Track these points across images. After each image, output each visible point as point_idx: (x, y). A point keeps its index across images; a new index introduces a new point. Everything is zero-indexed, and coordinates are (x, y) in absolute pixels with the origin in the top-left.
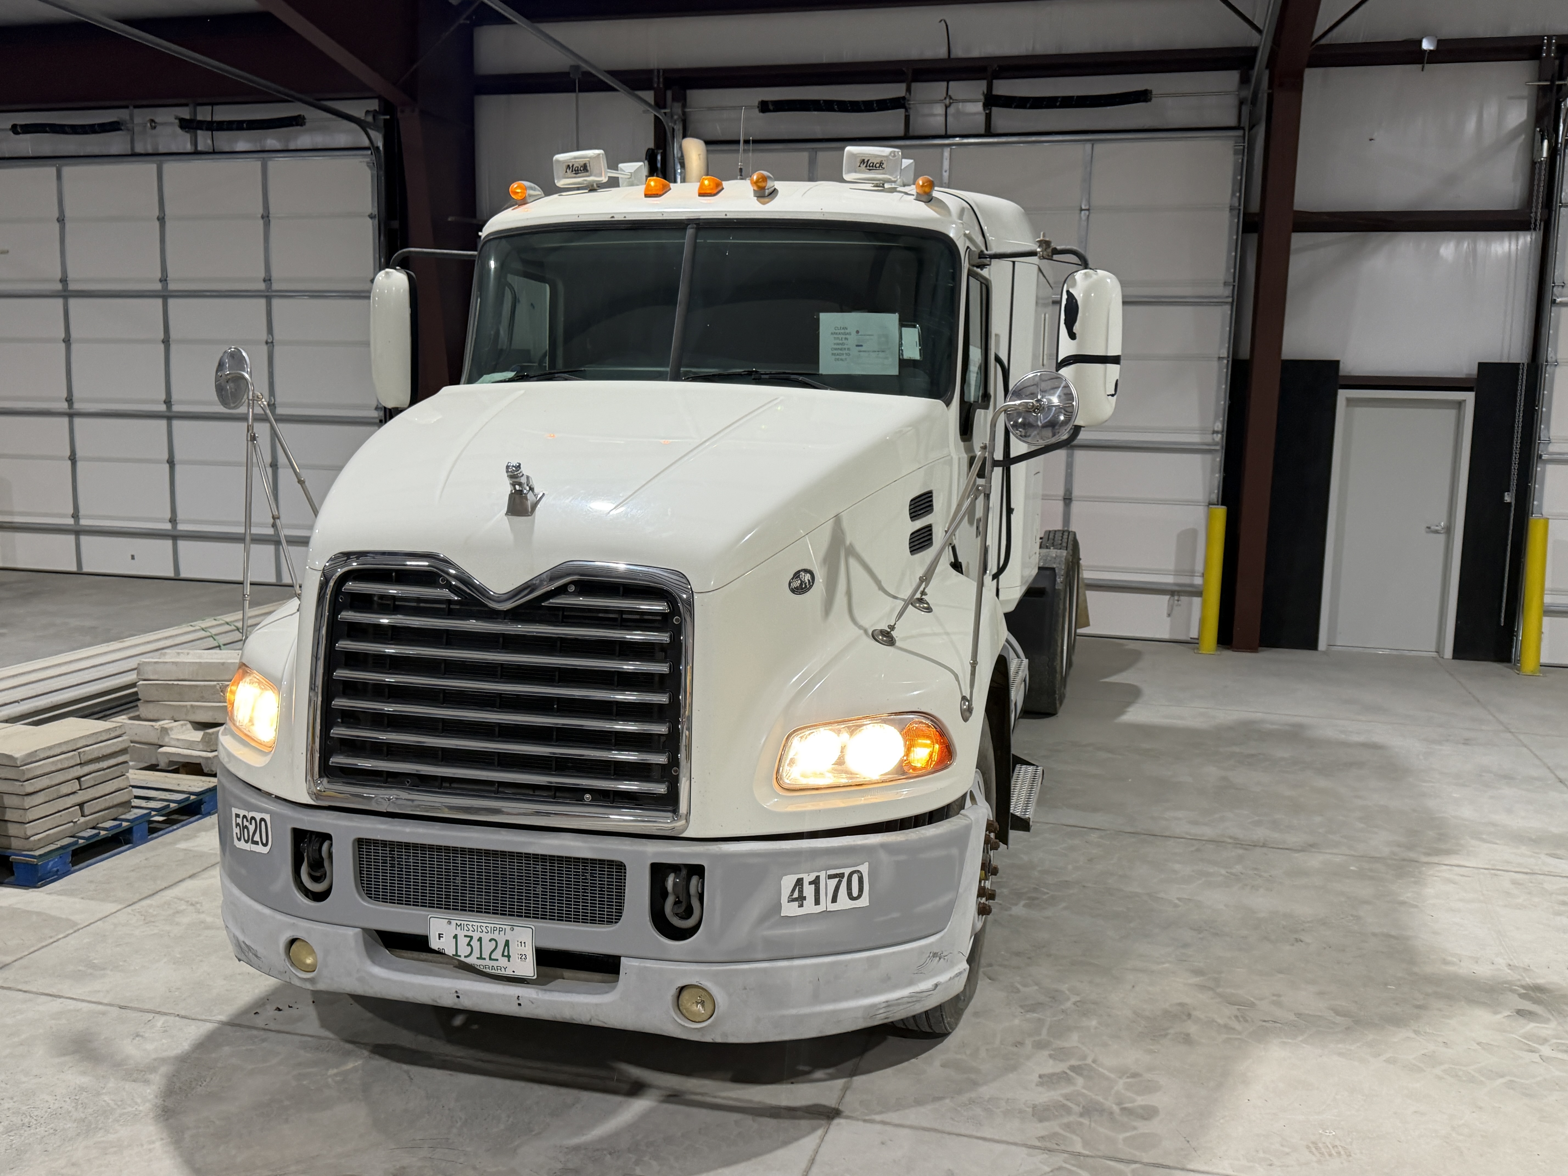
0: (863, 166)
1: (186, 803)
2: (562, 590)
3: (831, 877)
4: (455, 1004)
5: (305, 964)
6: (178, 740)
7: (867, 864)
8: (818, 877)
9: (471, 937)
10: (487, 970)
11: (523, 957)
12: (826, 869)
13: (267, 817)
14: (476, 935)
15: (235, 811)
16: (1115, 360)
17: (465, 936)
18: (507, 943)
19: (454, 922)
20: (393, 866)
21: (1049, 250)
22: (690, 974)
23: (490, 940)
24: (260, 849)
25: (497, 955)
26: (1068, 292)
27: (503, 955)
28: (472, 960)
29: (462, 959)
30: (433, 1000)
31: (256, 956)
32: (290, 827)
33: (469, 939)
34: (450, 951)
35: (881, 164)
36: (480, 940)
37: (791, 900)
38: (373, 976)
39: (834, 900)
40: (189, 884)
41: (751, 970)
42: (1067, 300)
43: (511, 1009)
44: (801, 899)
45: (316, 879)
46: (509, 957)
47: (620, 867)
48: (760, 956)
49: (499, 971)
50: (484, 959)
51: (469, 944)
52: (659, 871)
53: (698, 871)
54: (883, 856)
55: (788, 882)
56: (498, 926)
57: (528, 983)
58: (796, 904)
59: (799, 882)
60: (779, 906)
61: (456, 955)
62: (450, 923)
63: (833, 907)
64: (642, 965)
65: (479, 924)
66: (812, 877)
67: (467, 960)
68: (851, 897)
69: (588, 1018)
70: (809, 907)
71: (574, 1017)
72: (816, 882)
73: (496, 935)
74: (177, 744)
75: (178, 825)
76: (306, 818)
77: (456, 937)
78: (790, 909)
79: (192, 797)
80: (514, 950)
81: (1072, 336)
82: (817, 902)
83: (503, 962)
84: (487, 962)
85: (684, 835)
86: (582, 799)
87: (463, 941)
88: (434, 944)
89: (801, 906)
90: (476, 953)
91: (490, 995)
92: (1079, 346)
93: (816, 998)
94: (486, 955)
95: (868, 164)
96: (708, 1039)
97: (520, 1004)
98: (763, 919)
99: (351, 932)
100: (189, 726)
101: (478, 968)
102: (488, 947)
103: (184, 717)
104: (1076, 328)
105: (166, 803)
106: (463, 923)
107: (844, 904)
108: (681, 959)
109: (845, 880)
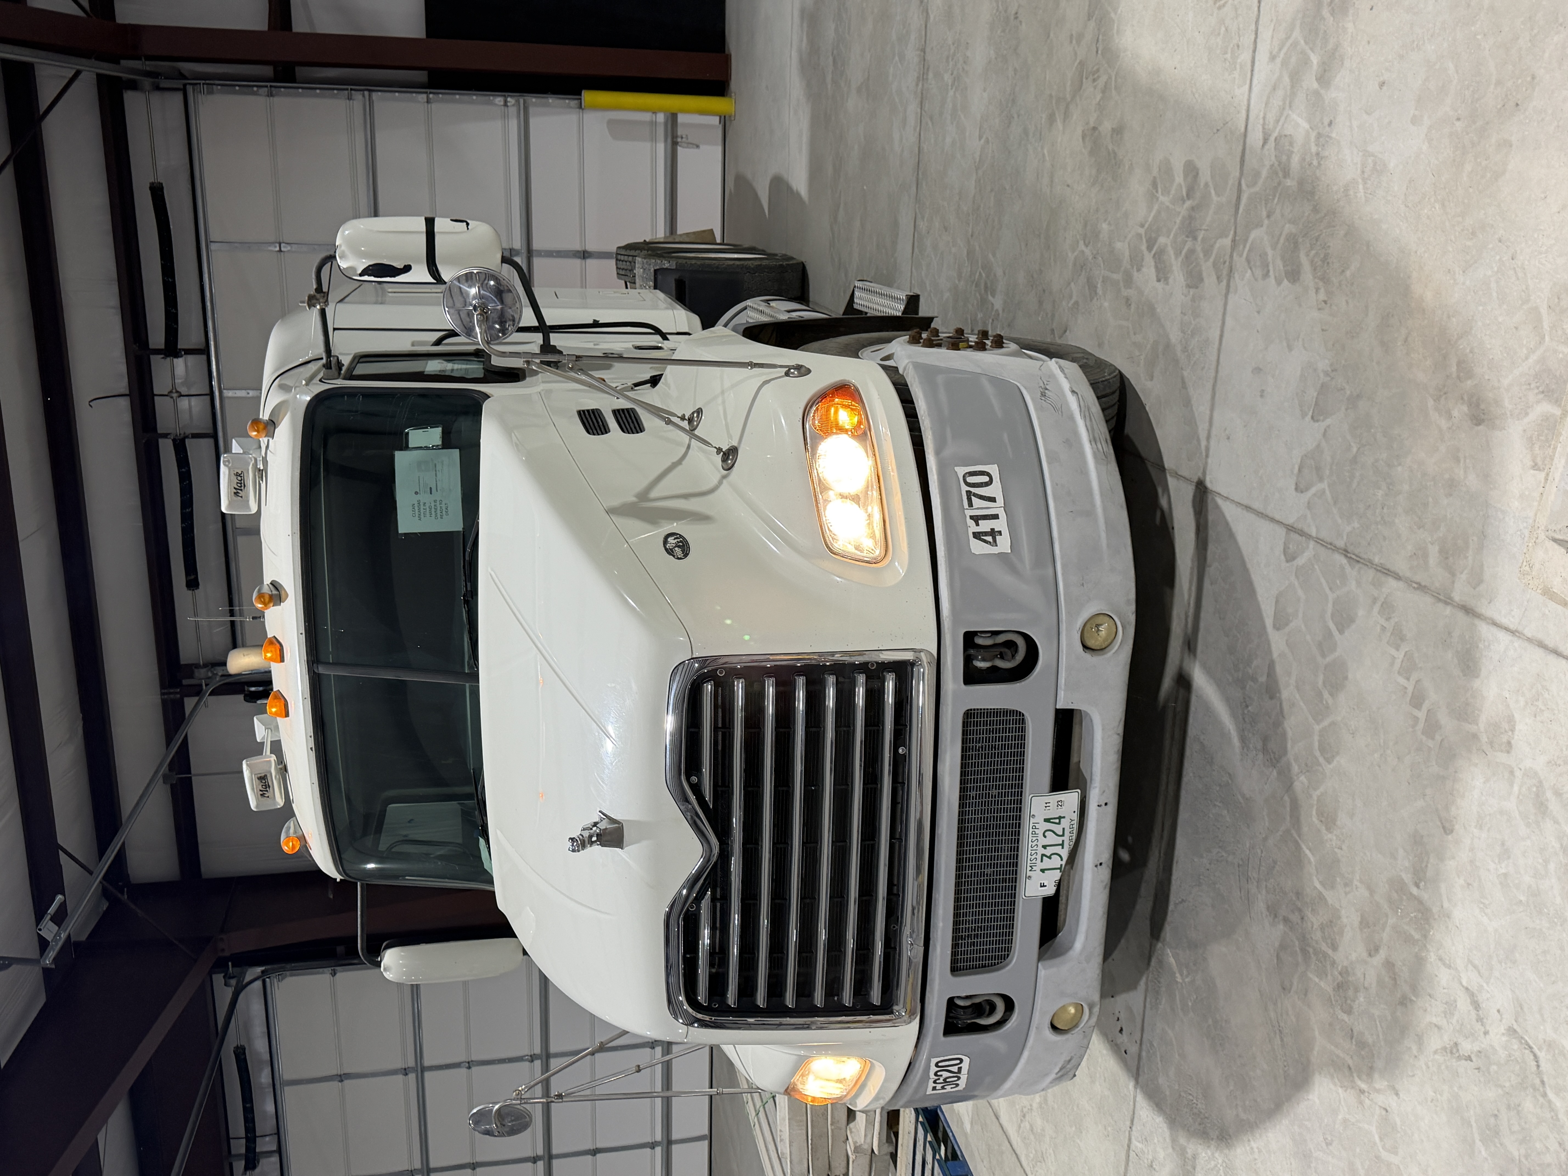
0: (241, 494)
1: (927, 1125)
2: (697, 789)
3: (970, 504)
4: (1108, 866)
5: (1075, 1014)
6: (866, 1136)
7: (956, 468)
8: (972, 517)
9: (1043, 855)
10: (1074, 838)
11: (1060, 804)
12: (963, 509)
13: (934, 1061)
14: (1041, 851)
15: (930, 1091)
16: (430, 223)
17: (1042, 861)
18: (1047, 820)
19: (1029, 873)
20: (976, 936)
21: (318, 296)
22: (1070, 640)
23: (1045, 836)
25: (1058, 829)
26: (361, 275)
27: (1059, 823)
28: (1065, 853)
29: (1064, 863)
30: (1105, 888)
31: (1070, 1061)
32: (942, 1038)
33: (1044, 857)
34: (1057, 875)
35: (237, 475)
36: (1044, 847)
37: (994, 543)
38: (1084, 947)
39: (993, 500)
40: (1004, 1119)
41: (1064, 577)
42: (369, 275)
43: (1111, 812)
44: (993, 533)
45: (993, 1008)
46: (1060, 818)
47: (969, 715)
48: (1050, 570)
49: (1075, 826)
50: (1063, 841)
51: (1050, 857)
52: (972, 677)
53: (969, 637)
54: (947, 452)
55: (978, 547)
56: (1031, 830)
57: (1085, 797)
58: (998, 538)
59: (977, 535)
60: (1001, 555)
61: (1060, 869)
62: (1030, 877)
63: (1000, 501)
64: (1063, 687)
65: (1030, 848)
66: (971, 523)
67: (1065, 858)
68: (990, 483)
69: (1116, 737)
70: (1000, 525)
71: (1116, 750)
72: (976, 519)
73: (1040, 832)
74: (870, 1136)
75: (948, 1131)
76: (933, 1024)
77: (1043, 871)
78: (1004, 544)
79: (921, 1119)
80: (1053, 813)
81: (407, 269)
82: (996, 517)
83: (1065, 823)
84: (1066, 838)
85: (935, 654)
86: (904, 755)
87: (1047, 864)
88: (1050, 891)
89: (1000, 533)
90: (1058, 849)
91: (1098, 833)
92: (418, 262)
93: (1089, 513)
94: (1059, 840)
95: (239, 489)
96: (1132, 618)
97: (1106, 804)
98: (1014, 570)
99: (1042, 973)
100: (852, 1125)
101: (1072, 847)
102: (1051, 839)
103: (843, 1131)
104: (399, 265)
105: (928, 1144)
106: (1029, 865)
107: (996, 489)
108: (1055, 650)
109: (973, 490)
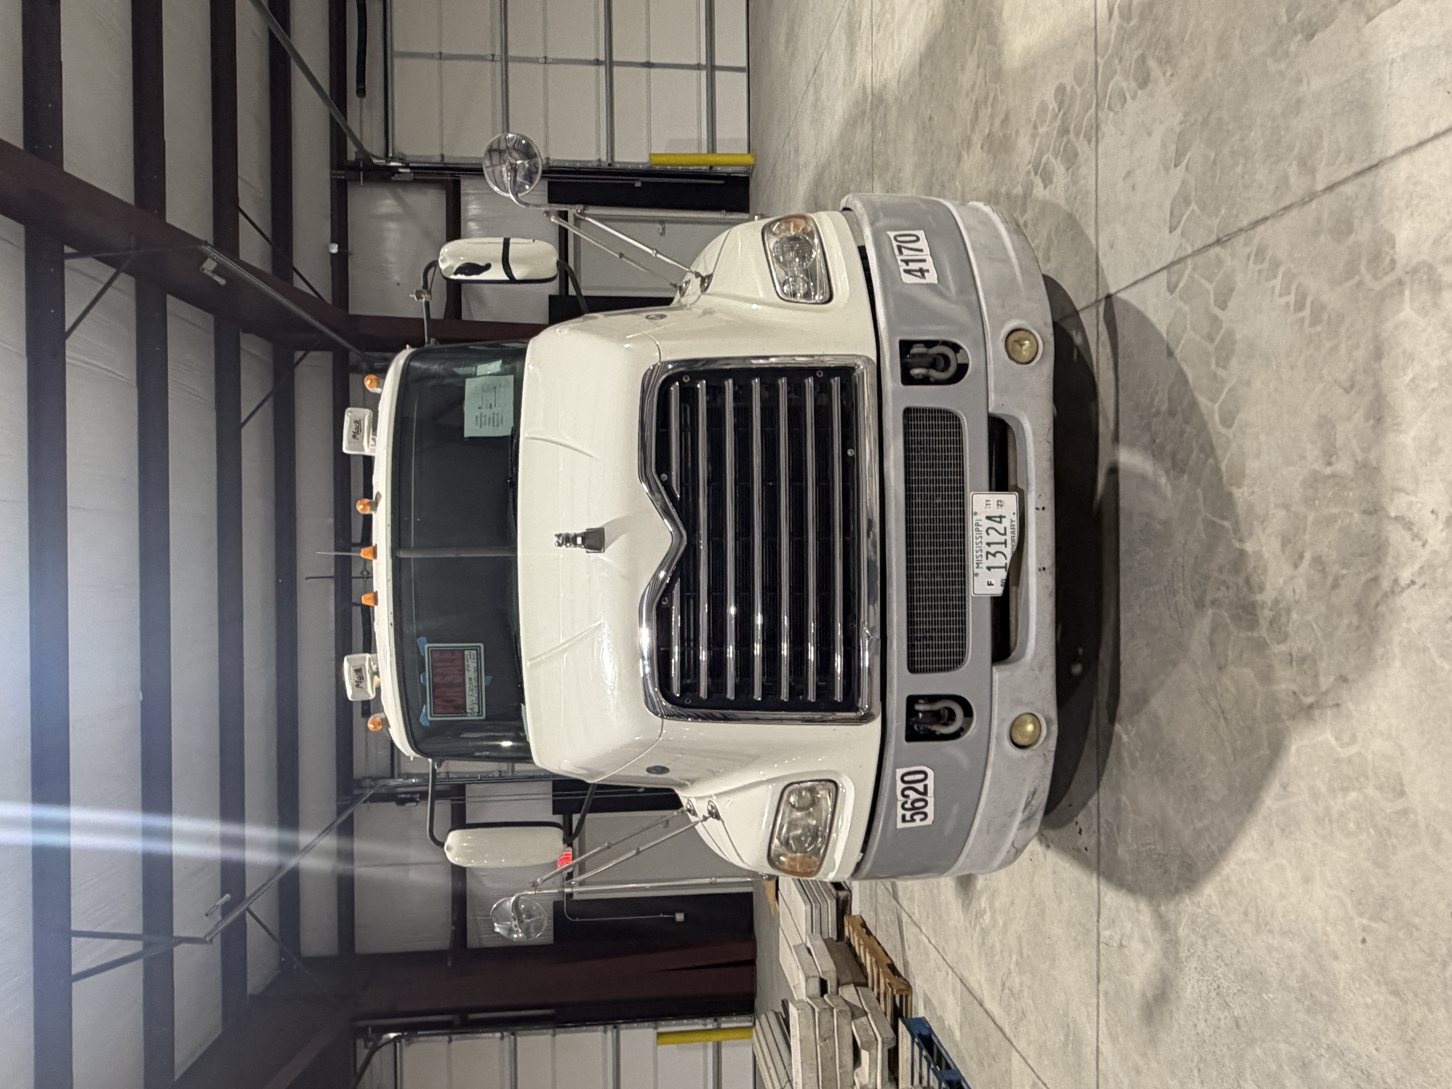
0: (358, 436)
1: (921, 1044)
2: (667, 485)
3: (901, 253)
4: (1051, 573)
5: (1034, 731)
6: (870, 1074)
7: (888, 233)
8: (902, 261)
9: (988, 553)
10: (1016, 538)
11: (1000, 504)
12: (895, 256)
13: (900, 772)
14: (986, 548)
15: (900, 825)
16: (506, 244)
17: (987, 558)
18: (989, 518)
19: (976, 571)
20: (931, 638)
21: (425, 291)
22: (996, 348)
23: (988, 534)
24: (930, 782)
25: (1000, 528)
26: (456, 273)
27: (1000, 522)
28: (1009, 551)
29: (1008, 561)
30: (1050, 595)
31: (1034, 793)
32: (905, 743)
33: (989, 556)
34: (1003, 574)
35: (356, 422)
36: (989, 544)
37: (923, 276)
38: (1036, 654)
39: (921, 250)
41: (986, 302)
42: (461, 274)
43: (1049, 516)
44: (921, 271)
45: (952, 716)
46: (1001, 517)
47: (908, 412)
48: (974, 297)
49: (1016, 527)
50: (1006, 540)
51: (994, 555)
52: (907, 379)
53: (905, 346)
54: (880, 224)
55: (907, 279)
56: (975, 527)
57: (1024, 508)
58: (926, 274)
59: (908, 272)
60: (930, 286)
61: (1005, 567)
62: (977, 575)
63: (927, 250)
64: (993, 388)
65: (975, 545)
66: (903, 264)
67: (1009, 557)
68: (918, 239)
69: (1047, 445)
70: (929, 265)
71: (1049, 457)
72: (907, 262)
73: (983, 529)
74: (873, 1076)
75: (941, 1050)
76: (895, 724)
77: (989, 568)
78: (932, 277)
79: (916, 1040)
80: (995, 512)
81: (488, 267)
82: (924, 261)
83: (1006, 523)
84: (1008, 537)
85: (874, 358)
86: (853, 457)
87: (992, 561)
88: (998, 590)
89: (928, 271)
90: (1001, 548)
91: (1038, 538)
92: (496, 261)
93: (1006, 260)
94: (1002, 539)
95: (357, 433)
96: (1051, 339)
97: (1043, 509)
98: (941, 295)
99: (996, 676)
100: (858, 1070)
101: (1015, 548)
102: (994, 537)
103: (850, 1076)
104: (482, 264)
106: (975, 562)
107: (923, 244)
108: (983, 356)
109: (902, 244)
